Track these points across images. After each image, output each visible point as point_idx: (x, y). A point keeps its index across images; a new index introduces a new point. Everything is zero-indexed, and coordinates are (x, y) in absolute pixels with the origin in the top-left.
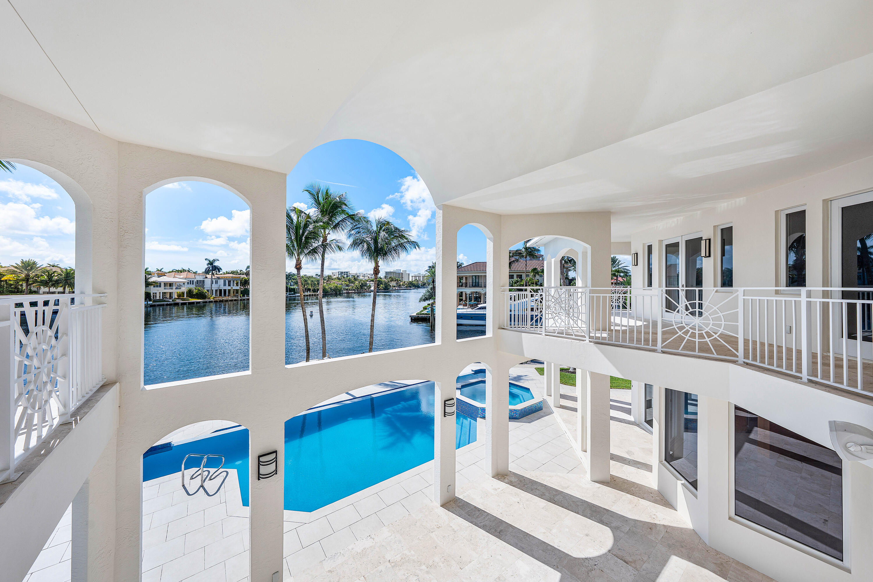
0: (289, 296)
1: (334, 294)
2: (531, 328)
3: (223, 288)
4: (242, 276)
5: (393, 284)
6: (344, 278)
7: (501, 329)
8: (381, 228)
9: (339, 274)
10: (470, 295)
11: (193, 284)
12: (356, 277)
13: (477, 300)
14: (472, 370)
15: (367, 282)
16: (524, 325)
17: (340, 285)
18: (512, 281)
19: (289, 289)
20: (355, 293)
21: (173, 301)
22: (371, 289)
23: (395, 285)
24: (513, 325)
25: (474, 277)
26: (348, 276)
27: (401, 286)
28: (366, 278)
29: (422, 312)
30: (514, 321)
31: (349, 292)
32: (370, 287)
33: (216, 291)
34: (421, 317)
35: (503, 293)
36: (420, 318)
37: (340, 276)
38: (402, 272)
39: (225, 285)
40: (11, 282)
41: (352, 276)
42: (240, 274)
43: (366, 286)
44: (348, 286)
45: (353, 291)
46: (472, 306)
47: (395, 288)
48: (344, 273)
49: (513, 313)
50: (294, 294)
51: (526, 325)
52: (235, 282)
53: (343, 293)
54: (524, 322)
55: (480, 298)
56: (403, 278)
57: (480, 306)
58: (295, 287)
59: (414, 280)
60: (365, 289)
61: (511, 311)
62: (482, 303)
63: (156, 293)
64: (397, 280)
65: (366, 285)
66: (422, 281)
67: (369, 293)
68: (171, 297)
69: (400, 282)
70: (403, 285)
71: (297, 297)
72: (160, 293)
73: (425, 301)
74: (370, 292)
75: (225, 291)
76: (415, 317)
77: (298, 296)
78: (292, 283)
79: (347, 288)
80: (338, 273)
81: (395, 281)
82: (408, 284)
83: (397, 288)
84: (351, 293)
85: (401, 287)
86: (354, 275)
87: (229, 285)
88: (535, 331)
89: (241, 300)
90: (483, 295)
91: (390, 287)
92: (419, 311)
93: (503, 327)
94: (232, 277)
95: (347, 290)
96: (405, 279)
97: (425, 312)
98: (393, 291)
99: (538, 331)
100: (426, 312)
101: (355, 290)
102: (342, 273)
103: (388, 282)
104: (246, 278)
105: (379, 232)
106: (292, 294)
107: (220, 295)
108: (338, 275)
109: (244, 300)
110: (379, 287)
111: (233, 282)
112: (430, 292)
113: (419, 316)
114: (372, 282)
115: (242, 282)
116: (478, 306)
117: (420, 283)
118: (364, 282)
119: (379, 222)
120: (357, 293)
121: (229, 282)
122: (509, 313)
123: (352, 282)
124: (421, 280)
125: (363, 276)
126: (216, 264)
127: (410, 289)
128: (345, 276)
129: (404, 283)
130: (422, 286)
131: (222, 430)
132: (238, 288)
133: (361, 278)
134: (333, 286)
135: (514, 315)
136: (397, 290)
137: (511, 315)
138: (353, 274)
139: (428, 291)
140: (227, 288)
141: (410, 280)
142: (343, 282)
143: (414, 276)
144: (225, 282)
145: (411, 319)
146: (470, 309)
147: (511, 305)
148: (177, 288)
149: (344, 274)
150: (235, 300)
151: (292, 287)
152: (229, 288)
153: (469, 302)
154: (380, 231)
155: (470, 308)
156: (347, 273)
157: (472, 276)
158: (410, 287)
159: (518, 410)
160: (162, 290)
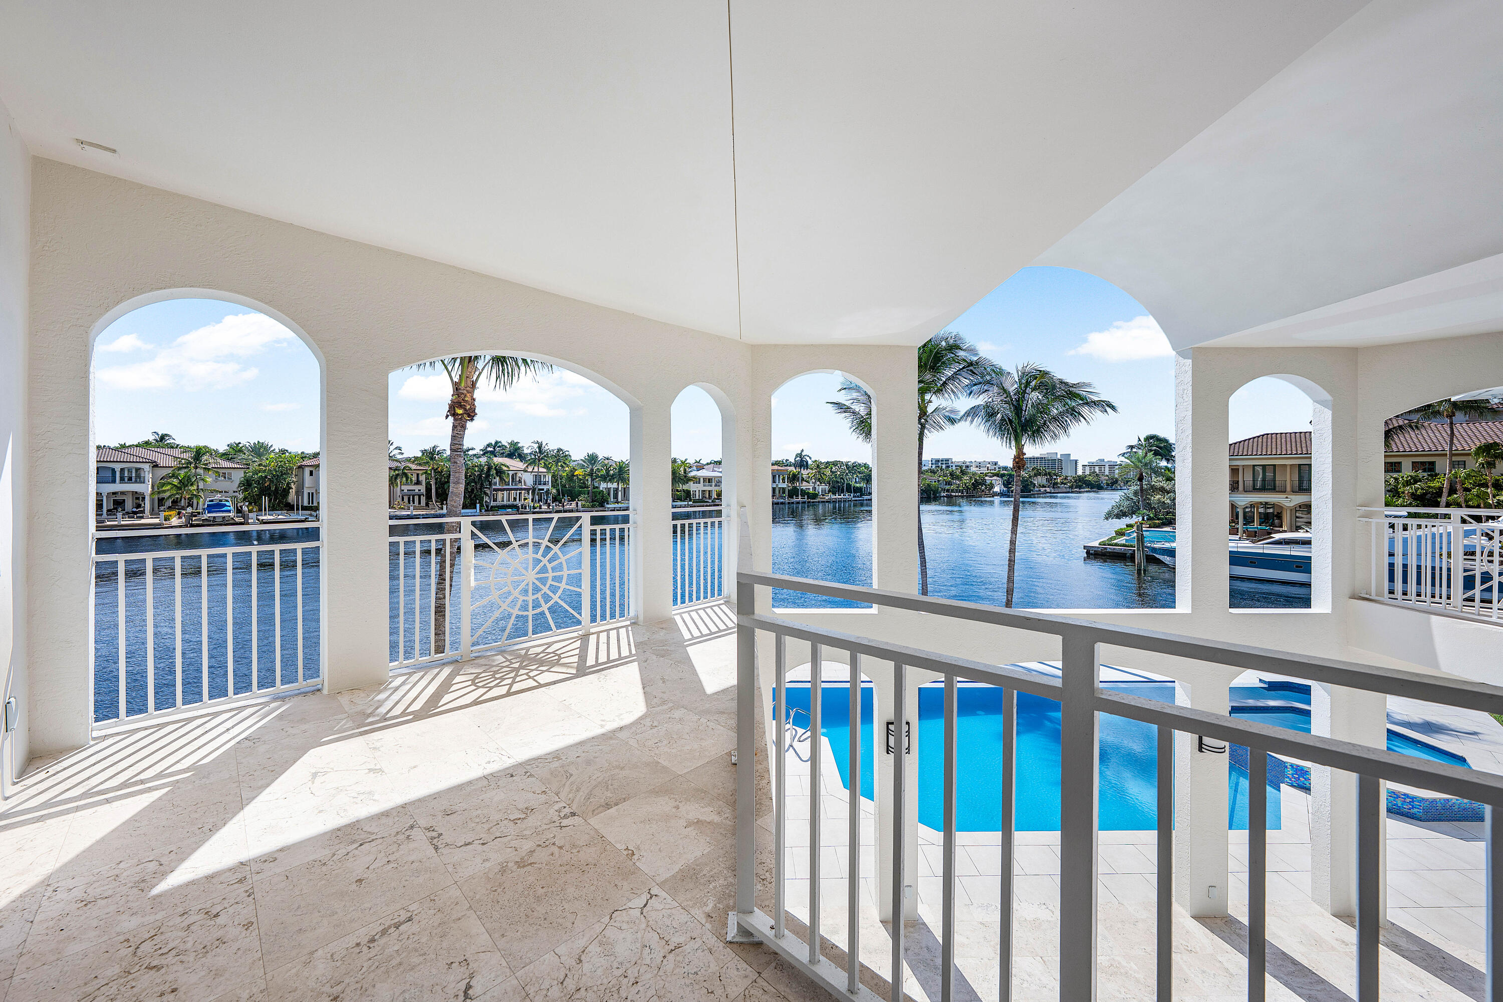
0: (853, 499)
1: (925, 497)
2: (1464, 606)
4: (792, 468)
5: (1040, 480)
6: (942, 469)
7: (1358, 599)
8: (1028, 383)
9: (932, 464)
10: (1247, 510)
12: (964, 468)
13: (1268, 522)
14: (1260, 680)
15: (987, 478)
16: (1441, 598)
17: (935, 482)
18: (1396, 479)
19: (853, 488)
20: (962, 497)
21: (712, 502)
22: (995, 490)
23: (1044, 482)
24: (1400, 592)
25: (1260, 469)
26: (948, 467)
27: (1059, 485)
28: (984, 470)
29: (1115, 542)
30: (1405, 581)
31: (951, 495)
32: (992, 486)
34: (1110, 550)
35: (1367, 519)
36: (1109, 552)
37: (934, 466)
38: (1059, 457)
40: (581, 477)
41: (956, 466)
42: (787, 466)
43: (984, 484)
44: (949, 483)
45: (960, 494)
46: (1253, 536)
47: (1044, 489)
48: (942, 461)
49: (1399, 561)
51: (1449, 598)
52: (781, 477)
53: (941, 497)
54: (1441, 586)
55: (1279, 516)
56: (1062, 469)
57: (1277, 536)
58: (862, 485)
59: (1087, 472)
60: (983, 491)
61: (1391, 555)
62: (1285, 528)
63: (695, 491)
64: (1049, 474)
65: (983, 482)
66: (1107, 476)
67: (989, 497)
68: (710, 497)
69: (1055, 477)
70: (1062, 483)
71: (865, 502)
73: (1120, 519)
74: (993, 496)
76: (1096, 549)
77: (866, 500)
78: (857, 479)
79: (947, 487)
80: (930, 462)
81: (1045, 475)
82: (1075, 482)
83: (1048, 490)
84: (956, 496)
85: (1059, 487)
86: (960, 464)
88: (1479, 615)
89: (789, 503)
90: (1288, 512)
91: (1034, 487)
92: (1105, 539)
93: (1367, 596)
94: (777, 470)
95: (948, 491)
96: (1068, 472)
97: (1122, 540)
98: (1039, 494)
99: (1491, 617)
100: (1124, 542)
101: (962, 491)
102: (939, 461)
103: (1030, 477)
104: (795, 471)
105: (1024, 392)
106: (858, 497)
108: (930, 465)
109: (793, 503)
110: (1011, 487)
111: (779, 476)
112: (1132, 499)
113: (1106, 548)
114: (995, 478)
115: (789, 477)
116: (1272, 536)
117: (1104, 479)
118: (980, 477)
119: (1023, 373)
120: (967, 497)
122: (1386, 560)
123: (958, 478)
124: (1107, 473)
125: (977, 467)
127: (1080, 492)
128: (944, 466)
129: (1065, 479)
130: (1108, 485)
131: (798, 682)
132: (784, 485)
133: (973, 469)
134: (924, 485)
135: (1405, 566)
136: (1050, 493)
137: (1391, 566)
138: (959, 462)
139: (1128, 498)
141: (1080, 472)
142: (940, 477)
143: (1087, 464)
145: (1088, 553)
146: (1247, 542)
147: (1392, 541)
148: (716, 486)
149: (942, 464)
150: (782, 503)
151: (858, 485)
153: (1244, 524)
154: (1026, 389)
155: (1248, 540)
156: (948, 461)
157: (1254, 466)
158: (1080, 487)
159: (1419, 797)
160: (701, 486)
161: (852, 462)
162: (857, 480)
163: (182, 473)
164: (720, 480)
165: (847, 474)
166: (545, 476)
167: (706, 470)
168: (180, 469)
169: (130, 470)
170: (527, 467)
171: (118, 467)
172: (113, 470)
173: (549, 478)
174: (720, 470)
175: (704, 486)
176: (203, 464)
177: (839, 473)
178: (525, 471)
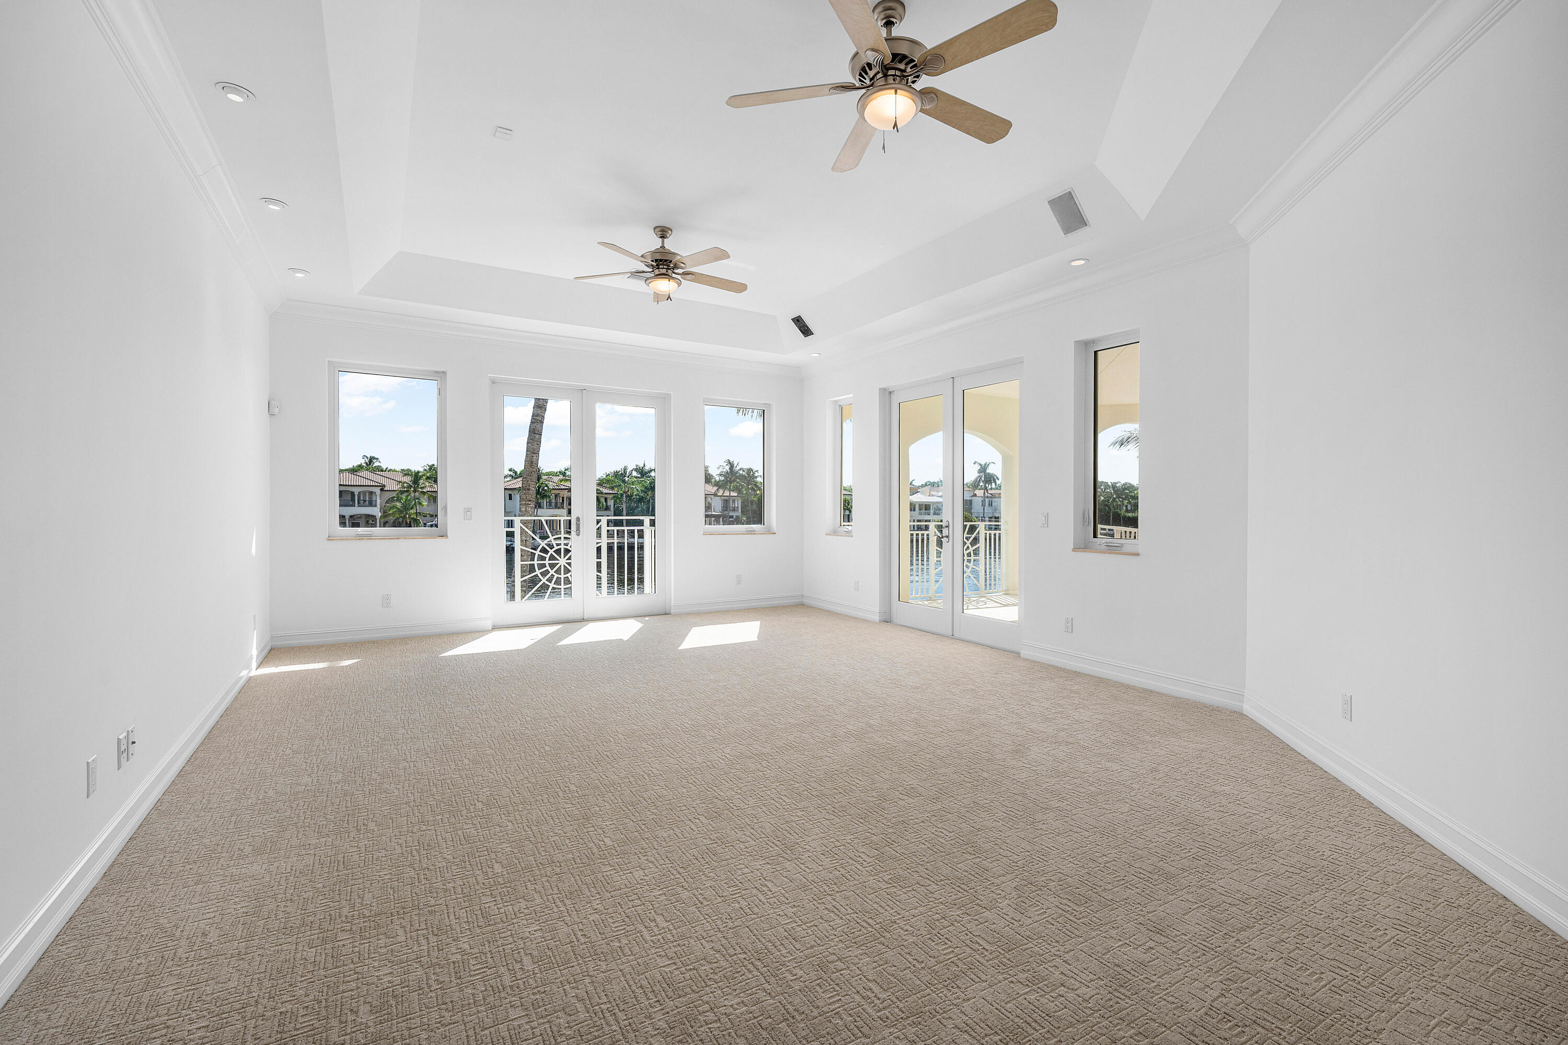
161: (1123, 483)
162: (1129, 508)
163: (404, 496)
164: (940, 507)
165: (1114, 499)
166: (734, 501)
167: (921, 494)
168: (402, 492)
169: (364, 493)
170: (718, 490)
171: (356, 491)
172: (353, 494)
173: (738, 504)
174: (940, 494)
175: (920, 514)
176: (421, 488)
177: (1102, 498)
178: (715, 495)
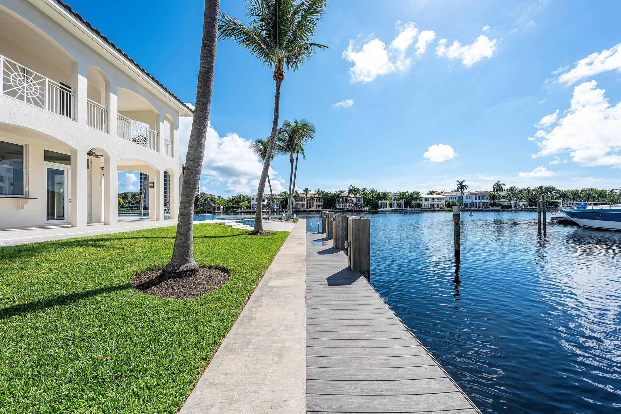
3: (475, 201)
4: (493, 192)
11: (455, 199)
33: (470, 204)
39: (476, 199)
50: (555, 208)
52: (485, 197)
63: (426, 204)
68: (436, 207)
72: (428, 204)
75: (476, 203)
87: (479, 199)
94: (481, 193)
107: (474, 206)
111: (483, 196)
121: (479, 197)
126: (464, 184)
140: (478, 201)
144: (476, 197)
152: (479, 201)
160: (430, 202)
